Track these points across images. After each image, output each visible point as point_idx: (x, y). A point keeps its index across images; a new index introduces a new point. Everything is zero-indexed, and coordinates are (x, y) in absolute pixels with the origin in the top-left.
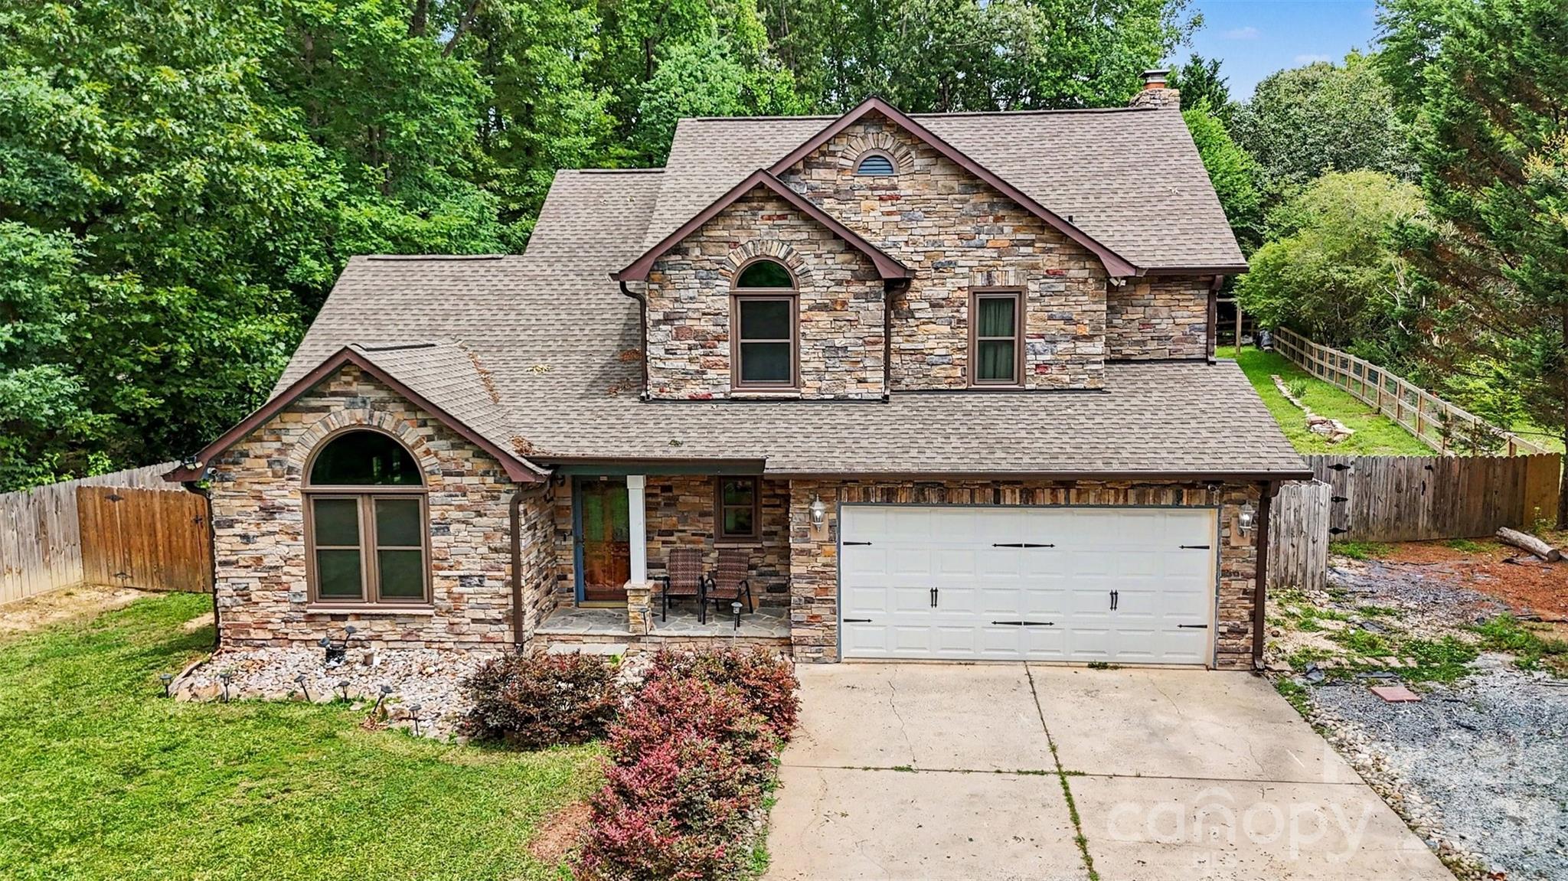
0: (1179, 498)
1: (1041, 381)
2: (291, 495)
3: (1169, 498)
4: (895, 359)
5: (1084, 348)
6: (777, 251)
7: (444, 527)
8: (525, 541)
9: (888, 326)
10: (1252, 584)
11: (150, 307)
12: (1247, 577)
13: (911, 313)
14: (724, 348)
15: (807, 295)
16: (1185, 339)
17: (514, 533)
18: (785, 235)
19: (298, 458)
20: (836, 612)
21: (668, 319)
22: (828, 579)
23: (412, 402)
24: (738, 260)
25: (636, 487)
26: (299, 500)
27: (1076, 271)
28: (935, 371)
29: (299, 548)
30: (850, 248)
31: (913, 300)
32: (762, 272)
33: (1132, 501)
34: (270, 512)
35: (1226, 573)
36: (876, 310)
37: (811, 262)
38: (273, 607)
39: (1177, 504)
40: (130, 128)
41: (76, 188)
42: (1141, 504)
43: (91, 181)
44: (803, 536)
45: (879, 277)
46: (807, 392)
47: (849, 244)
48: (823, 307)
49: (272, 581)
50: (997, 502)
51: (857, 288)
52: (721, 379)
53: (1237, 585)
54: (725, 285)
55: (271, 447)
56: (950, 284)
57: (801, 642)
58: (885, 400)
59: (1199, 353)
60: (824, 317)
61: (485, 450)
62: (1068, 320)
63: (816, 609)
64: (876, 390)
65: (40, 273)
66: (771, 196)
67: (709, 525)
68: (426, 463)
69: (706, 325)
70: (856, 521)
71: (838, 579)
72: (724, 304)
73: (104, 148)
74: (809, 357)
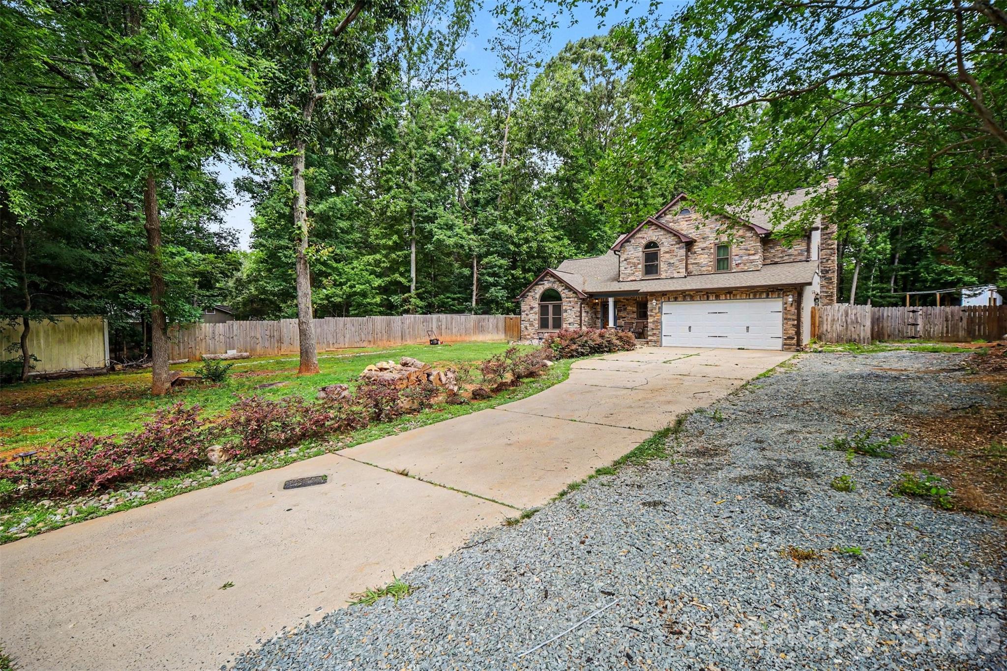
0: (768, 295)
1: (738, 269)
2: (536, 304)
3: (764, 295)
4: (690, 267)
5: (752, 258)
6: (654, 239)
7: (566, 311)
8: (584, 314)
9: (687, 256)
10: (796, 322)
11: (524, 278)
12: (794, 320)
13: (695, 253)
14: (640, 266)
15: (663, 249)
16: (799, 254)
17: (581, 312)
18: (656, 234)
19: (538, 296)
20: (661, 333)
21: (625, 260)
22: (659, 323)
23: (561, 281)
24: (644, 242)
25: (611, 301)
26: (537, 306)
27: (749, 234)
28: (703, 269)
29: (537, 317)
30: (675, 235)
31: (697, 248)
32: (651, 245)
33: (751, 296)
34: (532, 308)
35: (786, 319)
36: (683, 252)
37: (664, 240)
38: (531, 330)
39: (767, 297)
40: (523, 235)
41: (509, 249)
42: (755, 298)
43: (512, 247)
44: (651, 311)
45: (682, 242)
46: (662, 277)
47: (676, 234)
48: (667, 252)
49: (531, 325)
50: (708, 299)
51: (677, 246)
52: (639, 275)
53: (790, 323)
54: (641, 249)
55: (532, 294)
56: (708, 243)
57: (651, 341)
58: (685, 277)
59: (803, 258)
60: (668, 255)
61: (575, 292)
62: (746, 250)
63: (655, 332)
64: (683, 275)
65: (500, 267)
66: (653, 224)
67: (635, 316)
68: (563, 295)
69: (635, 261)
70: (667, 307)
71: (661, 323)
72: (640, 254)
73: (516, 240)
74: (663, 266)
